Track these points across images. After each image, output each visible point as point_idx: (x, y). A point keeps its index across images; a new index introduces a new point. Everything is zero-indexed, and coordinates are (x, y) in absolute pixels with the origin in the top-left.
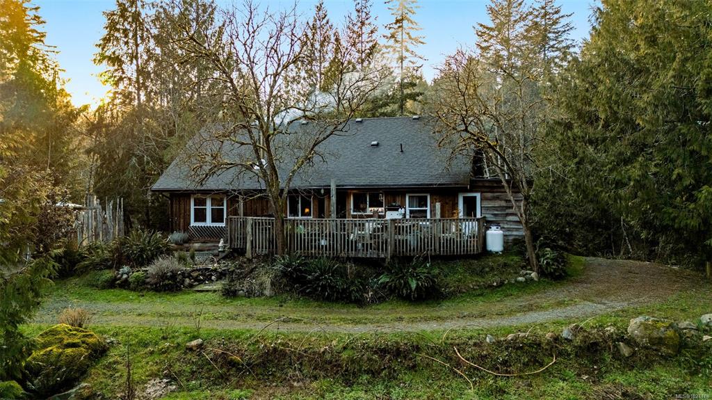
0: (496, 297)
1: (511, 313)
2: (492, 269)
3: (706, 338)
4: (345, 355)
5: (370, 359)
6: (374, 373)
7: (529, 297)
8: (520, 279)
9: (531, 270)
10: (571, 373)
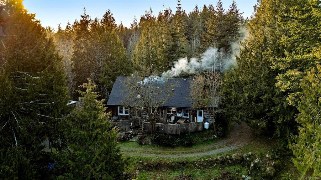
0: (206, 144)
1: (208, 150)
2: (205, 135)
3: (248, 158)
4: (173, 164)
5: (178, 165)
6: (179, 168)
7: (213, 144)
8: (212, 138)
9: (215, 135)
10: (218, 167)
